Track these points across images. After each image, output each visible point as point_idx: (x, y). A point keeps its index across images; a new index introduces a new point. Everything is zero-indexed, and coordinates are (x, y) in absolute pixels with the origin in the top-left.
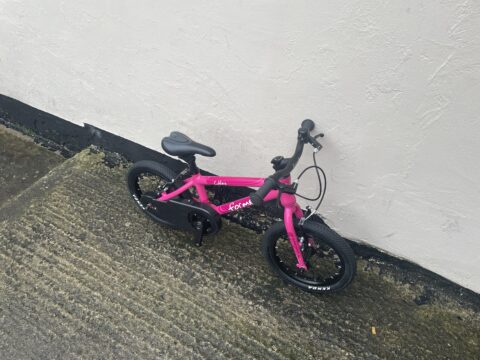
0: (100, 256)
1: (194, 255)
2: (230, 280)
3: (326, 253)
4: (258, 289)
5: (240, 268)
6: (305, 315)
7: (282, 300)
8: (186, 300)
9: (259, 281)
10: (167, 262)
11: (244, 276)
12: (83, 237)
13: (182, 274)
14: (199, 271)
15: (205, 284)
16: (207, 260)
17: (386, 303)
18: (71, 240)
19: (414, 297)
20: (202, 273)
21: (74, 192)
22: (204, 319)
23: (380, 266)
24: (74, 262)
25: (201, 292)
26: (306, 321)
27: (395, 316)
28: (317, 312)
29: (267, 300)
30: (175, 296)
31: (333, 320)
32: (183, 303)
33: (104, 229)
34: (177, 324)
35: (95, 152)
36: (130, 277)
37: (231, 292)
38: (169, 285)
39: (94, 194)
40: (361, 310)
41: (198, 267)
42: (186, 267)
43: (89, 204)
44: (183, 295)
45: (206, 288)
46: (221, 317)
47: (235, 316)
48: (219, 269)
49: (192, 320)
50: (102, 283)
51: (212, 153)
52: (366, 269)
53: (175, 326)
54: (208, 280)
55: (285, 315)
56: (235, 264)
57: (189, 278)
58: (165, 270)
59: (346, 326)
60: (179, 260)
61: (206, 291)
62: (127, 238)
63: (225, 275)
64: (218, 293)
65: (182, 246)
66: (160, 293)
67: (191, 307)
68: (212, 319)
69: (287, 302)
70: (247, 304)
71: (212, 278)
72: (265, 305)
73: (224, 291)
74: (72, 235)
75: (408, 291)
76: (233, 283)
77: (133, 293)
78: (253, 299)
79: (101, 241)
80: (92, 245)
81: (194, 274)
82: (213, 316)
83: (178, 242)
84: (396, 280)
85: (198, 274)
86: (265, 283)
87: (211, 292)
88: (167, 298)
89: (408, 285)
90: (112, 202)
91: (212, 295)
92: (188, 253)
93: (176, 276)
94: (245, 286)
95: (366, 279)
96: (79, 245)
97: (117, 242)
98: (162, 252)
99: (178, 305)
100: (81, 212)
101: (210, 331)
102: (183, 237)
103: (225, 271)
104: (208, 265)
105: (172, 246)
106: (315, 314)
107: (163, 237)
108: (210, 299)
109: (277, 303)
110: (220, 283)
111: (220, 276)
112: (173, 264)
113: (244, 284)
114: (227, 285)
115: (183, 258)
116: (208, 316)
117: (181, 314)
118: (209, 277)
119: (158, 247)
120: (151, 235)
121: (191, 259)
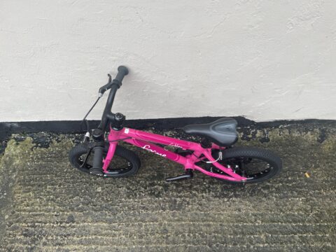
0: (97, 227)
1: (166, 187)
2: (204, 191)
3: (250, 136)
4: (224, 187)
6: (264, 188)
8: (183, 223)
10: (150, 202)
11: (210, 183)
12: (71, 219)
13: (167, 206)
14: (177, 197)
15: (188, 203)
16: (177, 186)
17: (304, 152)
18: (64, 227)
19: (316, 139)
20: (180, 197)
21: (33, 186)
22: (204, 229)
23: (287, 128)
24: (81, 243)
25: (189, 211)
26: (266, 192)
27: (313, 158)
28: (269, 182)
29: (235, 191)
30: (174, 224)
31: (281, 182)
32: (182, 225)
33: (83, 203)
34: (189, 242)
35: (22, 140)
36: (132, 230)
37: (209, 200)
38: (164, 218)
39: (52, 180)
40: (293, 165)
41: (175, 194)
42: (166, 198)
43: (54, 189)
44: (178, 220)
45: (190, 206)
46: (214, 221)
47: (222, 215)
48: (190, 187)
49: (197, 234)
50: (115, 246)
52: (280, 135)
53: (189, 245)
54: (187, 199)
55: (251, 195)
56: (198, 177)
57: (174, 206)
58: (153, 210)
59: (290, 182)
60: (158, 196)
61: (192, 209)
62: (108, 201)
63: (197, 190)
64: (201, 205)
65: (153, 184)
66: (162, 228)
67: (189, 225)
68: (209, 225)
70: (224, 201)
72: (236, 196)
73: (204, 201)
74: (61, 223)
75: (311, 137)
76: (206, 193)
77: (143, 240)
78: (225, 196)
79: (88, 214)
80: (84, 221)
81: (175, 201)
82: (208, 223)
83: (148, 183)
84: (301, 133)
85: (178, 199)
87: (196, 207)
88: (169, 229)
89: (309, 133)
90: (73, 178)
91: (198, 209)
92: (161, 188)
93: (164, 209)
94: (215, 190)
95: (284, 142)
96: (74, 227)
97: (102, 208)
98: (141, 197)
99: (180, 229)
100: (53, 200)
101: (213, 234)
102: (149, 177)
103: (195, 187)
104: (181, 188)
105: (146, 188)
106: (268, 184)
107: (134, 185)
108: (198, 212)
109: (242, 190)
110: (197, 197)
111: (194, 192)
112: (156, 201)
113: (213, 188)
114: (203, 196)
115: (159, 193)
116: (205, 225)
117: (186, 234)
118: (187, 197)
119: (136, 194)
120: (124, 188)
121: (166, 191)
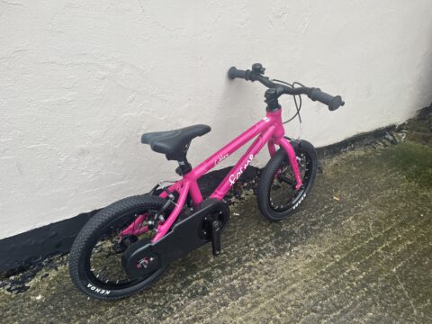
1: (208, 276)
2: (257, 257)
4: (276, 242)
5: (247, 245)
6: (313, 225)
7: (294, 232)
8: (262, 305)
9: (268, 238)
10: (198, 307)
11: (257, 246)
13: (226, 298)
14: (231, 280)
15: (250, 280)
16: (222, 267)
20: (236, 278)
22: (291, 297)
25: (258, 288)
26: (317, 227)
27: (327, 185)
28: (312, 218)
29: (289, 241)
30: (252, 314)
31: (321, 213)
32: (264, 309)
37: (270, 263)
38: (234, 315)
41: (226, 278)
42: (218, 289)
44: (254, 307)
45: (255, 282)
46: (295, 282)
47: (297, 270)
48: (239, 261)
49: (289, 308)
54: (246, 276)
56: (240, 246)
57: (234, 293)
58: (210, 314)
60: (205, 293)
61: (259, 282)
63: (247, 260)
64: (266, 274)
65: (189, 282)
67: (273, 304)
68: (294, 290)
69: (297, 230)
70: (288, 257)
71: (246, 272)
72: (295, 245)
73: (266, 268)
76: (261, 258)
78: (284, 250)
81: (233, 287)
82: (291, 287)
83: (179, 285)
85: (235, 282)
86: (273, 235)
87: (262, 279)
91: (266, 280)
92: (202, 281)
93: (225, 304)
94: (268, 249)
98: (179, 308)
99: (264, 315)
101: (307, 296)
102: (175, 277)
103: (244, 258)
104: (229, 268)
105: (181, 293)
106: (313, 220)
107: (159, 298)
108: (270, 283)
109: (295, 237)
110: (255, 267)
111: (247, 264)
112: (207, 301)
113: (265, 249)
114: (261, 263)
115: (204, 288)
116: (289, 292)
117: (278, 316)
118: (243, 274)
119: (170, 309)
120: (146, 310)
121: (211, 281)
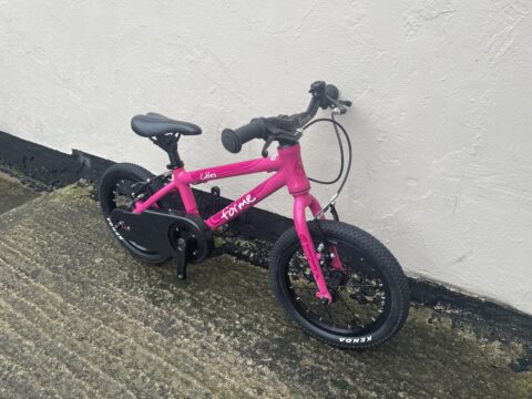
0: (49, 297)
1: (178, 298)
2: (227, 331)
3: (369, 299)
4: (264, 343)
5: (241, 315)
6: (334, 383)
7: (298, 359)
8: (154, 356)
9: (266, 332)
10: (139, 305)
11: (246, 326)
12: (35, 275)
13: (156, 322)
14: (182, 318)
15: (187, 336)
16: (195, 304)
17: (466, 368)
18: (19, 277)
19: (509, 360)
20: (185, 321)
21: (42, 224)
22: (176, 383)
23: (451, 316)
24: (13, 303)
25: (179, 346)
26: (334, 390)
27: (481, 387)
28: (353, 379)
29: (276, 358)
30: (140, 349)
31: (377, 390)
32: (149, 360)
33: (66, 266)
34: (133, 388)
35: (83, 186)
36: (83, 324)
37: (223, 347)
38: (135, 335)
39: (66, 228)
40: (425, 377)
41: (181, 312)
42: (164, 312)
43: (57, 237)
44: (151, 349)
45: (186, 340)
46: (203, 382)
47: (224, 381)
48: (211, 316)
49: (157, 385)
50: (40, 330)
51: (197, 131)
52: (430, 321)
53: (129, 392)
54: (192, 329)
55: (301, 381)
56: (235, 310)
57: (166, 328)
58: (134, 316)
60: (156, 303)
61: (187, 345)
62: (94, 277)
63: (217, 324)
64: (204, 347)
65: (163, 286)
66: (119, 346)
67: (160, 365)
68: (188, 383)
69: (308, 362)
70: (244, 364)
71: (198, 328)
72: (272, 367)
73: (213, 345)
74: (22, 271)
75: (497, 351)
76: (227, 335)
77: (80, 344)
78: (254, 356)
79: (58, 278)
80: (44, 283)
81: (174, 322)
82: (190, 379)
83: (159, 282)
84: (478, 337)
85: (179, 322)
86: (276, 336)
87: (193, 346)
88: (128, 353)
89: (497, 344)
90: (86, 236)
91: (194, 351)
92: (171, 295)
93: (146, 324)
94: (244, 339)
95: (432, 335)
96: (28, 283)
97: (78, 281)
98: (135, 293)
99: (141, 362)
100: (43, 246)
102: (168, 276)
103: (218, 319)
104: (196, 310)
105: (151, 286)
106: (349, 381)
107: (141, 275)
108: (190, 355)
109: (290, 364)
110: (209, 333)
111: (210, 325)
112: (146, 309)
113: (244, 336)
114: (219, 337)
115: (162, 301)
116: (182, 379)
117: (142, 374)
118: (193, 325)
119: (131, 287)
120: (126, 273)
121: (173, 303)
